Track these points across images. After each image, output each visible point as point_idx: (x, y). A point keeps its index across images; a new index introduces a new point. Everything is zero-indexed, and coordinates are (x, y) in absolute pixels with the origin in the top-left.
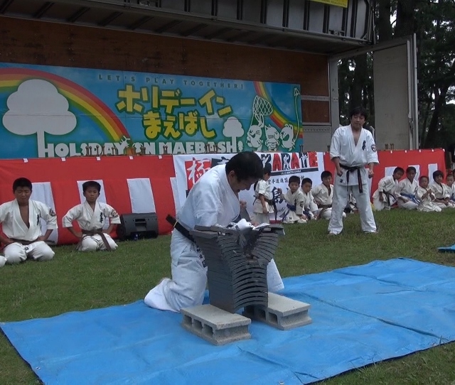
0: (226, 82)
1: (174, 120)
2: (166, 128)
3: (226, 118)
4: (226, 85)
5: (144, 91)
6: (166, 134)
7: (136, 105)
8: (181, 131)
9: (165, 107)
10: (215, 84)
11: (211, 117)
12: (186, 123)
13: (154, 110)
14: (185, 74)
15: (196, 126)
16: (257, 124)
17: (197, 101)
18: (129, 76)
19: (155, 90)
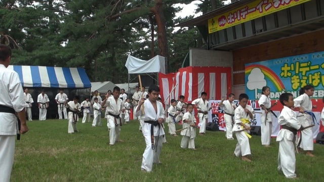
1: (306, 78)
2: (302, 83)
5: (292, 65)
7: (288, 73)
9: (302, 72)
12: (313, 80)
13: (296, 75)
15: (319, 81)
17: (320, 66)
18: (286, 60)
19: (297, 64)
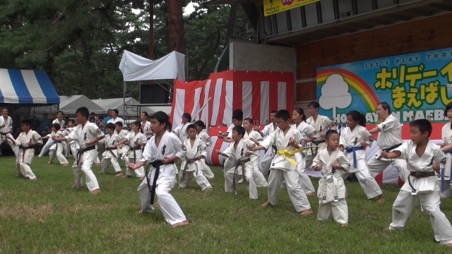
1: (416, 91)
2: (409, 98)
5: (394, 70)
6: (409, 104)
7: (388, 82)
8: (422, 101)
9: (409, 81)
11: (451, 85)
12: (426, 94)
13: (400, 85)
14: (433, 48)
15: (436, 95)
17: (439, 72)
18: (385, 61)
19: (403, 68)
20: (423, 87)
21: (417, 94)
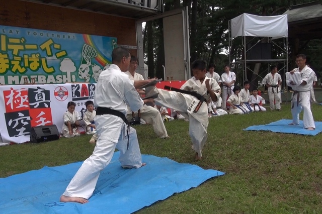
0: (61, 34)
1: (20, 60)
2: (13, 65)
3: (62, 59)
4: (61, 36)
6: (14, 70)
8: (26, 68)
9: (12, 50)
10: (53, 35)
11: (50, 58)
12: (30, 62)
13: (3, 53)
14: (29, 27)
15: (38, 64)
16: (86, 63)
17: (38, 47)
19: (3, 38)
20: (26, 57)
21: (20, 62)
